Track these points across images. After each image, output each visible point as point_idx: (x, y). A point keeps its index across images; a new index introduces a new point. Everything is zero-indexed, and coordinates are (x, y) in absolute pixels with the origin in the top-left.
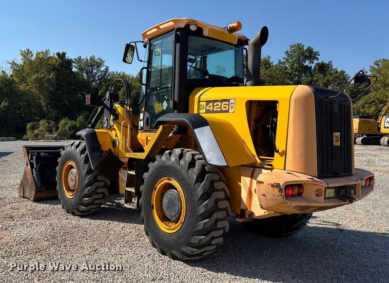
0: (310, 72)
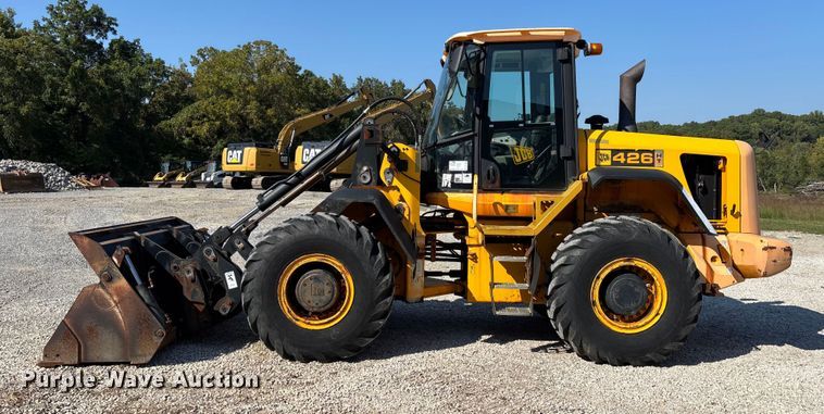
0: (101, 54)
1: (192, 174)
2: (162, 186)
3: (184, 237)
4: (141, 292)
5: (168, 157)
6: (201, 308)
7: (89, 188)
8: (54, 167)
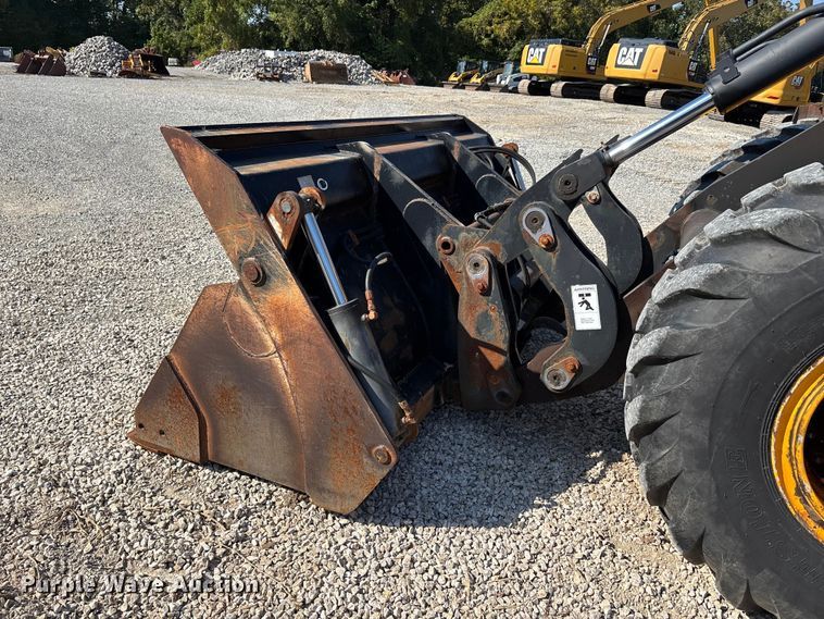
1: (487, 75)
2: (456, 87)
3: (473, 162)
4: (342, 329)
5: (465, 58)
6: (497, 361)
7: (387, 83)
8: (358, 59)
